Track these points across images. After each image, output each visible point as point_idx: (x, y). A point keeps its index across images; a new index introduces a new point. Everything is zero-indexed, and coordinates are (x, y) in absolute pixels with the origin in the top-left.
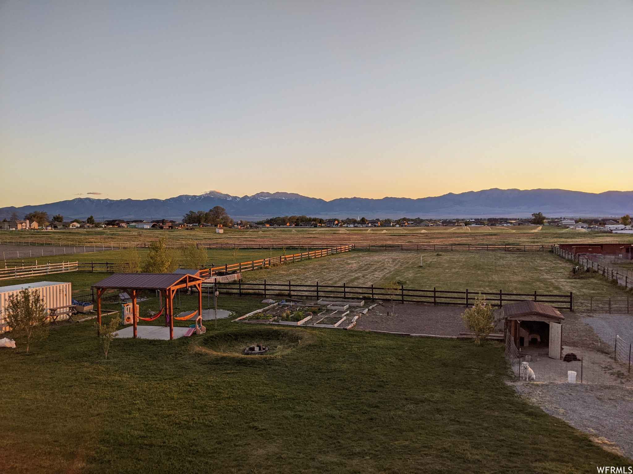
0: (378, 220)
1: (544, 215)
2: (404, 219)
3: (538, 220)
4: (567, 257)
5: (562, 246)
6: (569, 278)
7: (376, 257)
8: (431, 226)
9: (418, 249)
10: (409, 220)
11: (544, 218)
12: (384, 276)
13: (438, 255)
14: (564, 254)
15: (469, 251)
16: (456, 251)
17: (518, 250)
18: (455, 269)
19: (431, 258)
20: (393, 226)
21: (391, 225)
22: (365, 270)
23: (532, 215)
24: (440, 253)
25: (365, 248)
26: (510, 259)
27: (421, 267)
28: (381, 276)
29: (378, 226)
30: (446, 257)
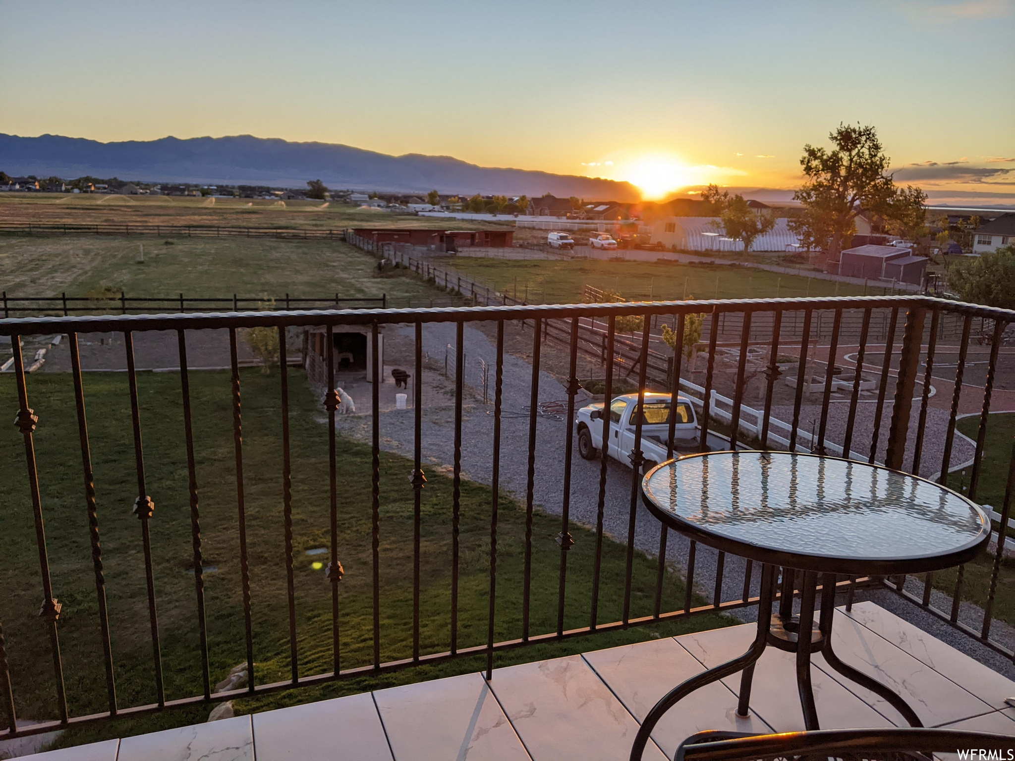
0: (34, 179)
1: (325, 185)
2: (88, 179)
3: (317, 192)
4: (366, 248)
5: (359, 232)
6: (374, 277)
7: (48, 247)
8: (142, 193)
9: (128, 234)
10: (96, 181)
11: (325, 190)
12: (75, 279)
13: (167, 243)
14: (361, 243)
15: (218, 238)
16: (198, 237)
17: (295, 236)
18: (201, 265)
19: (155, 249)
20: (67, 191)
21: (63, 188)
22: (31, 270)
23: (308, 183)
24: (170, 240)
25: (21, 230)
26: (285, 251)
27: (141, 263)
28: (70, 279)
29: (36, 191)
30: (181, 247)
